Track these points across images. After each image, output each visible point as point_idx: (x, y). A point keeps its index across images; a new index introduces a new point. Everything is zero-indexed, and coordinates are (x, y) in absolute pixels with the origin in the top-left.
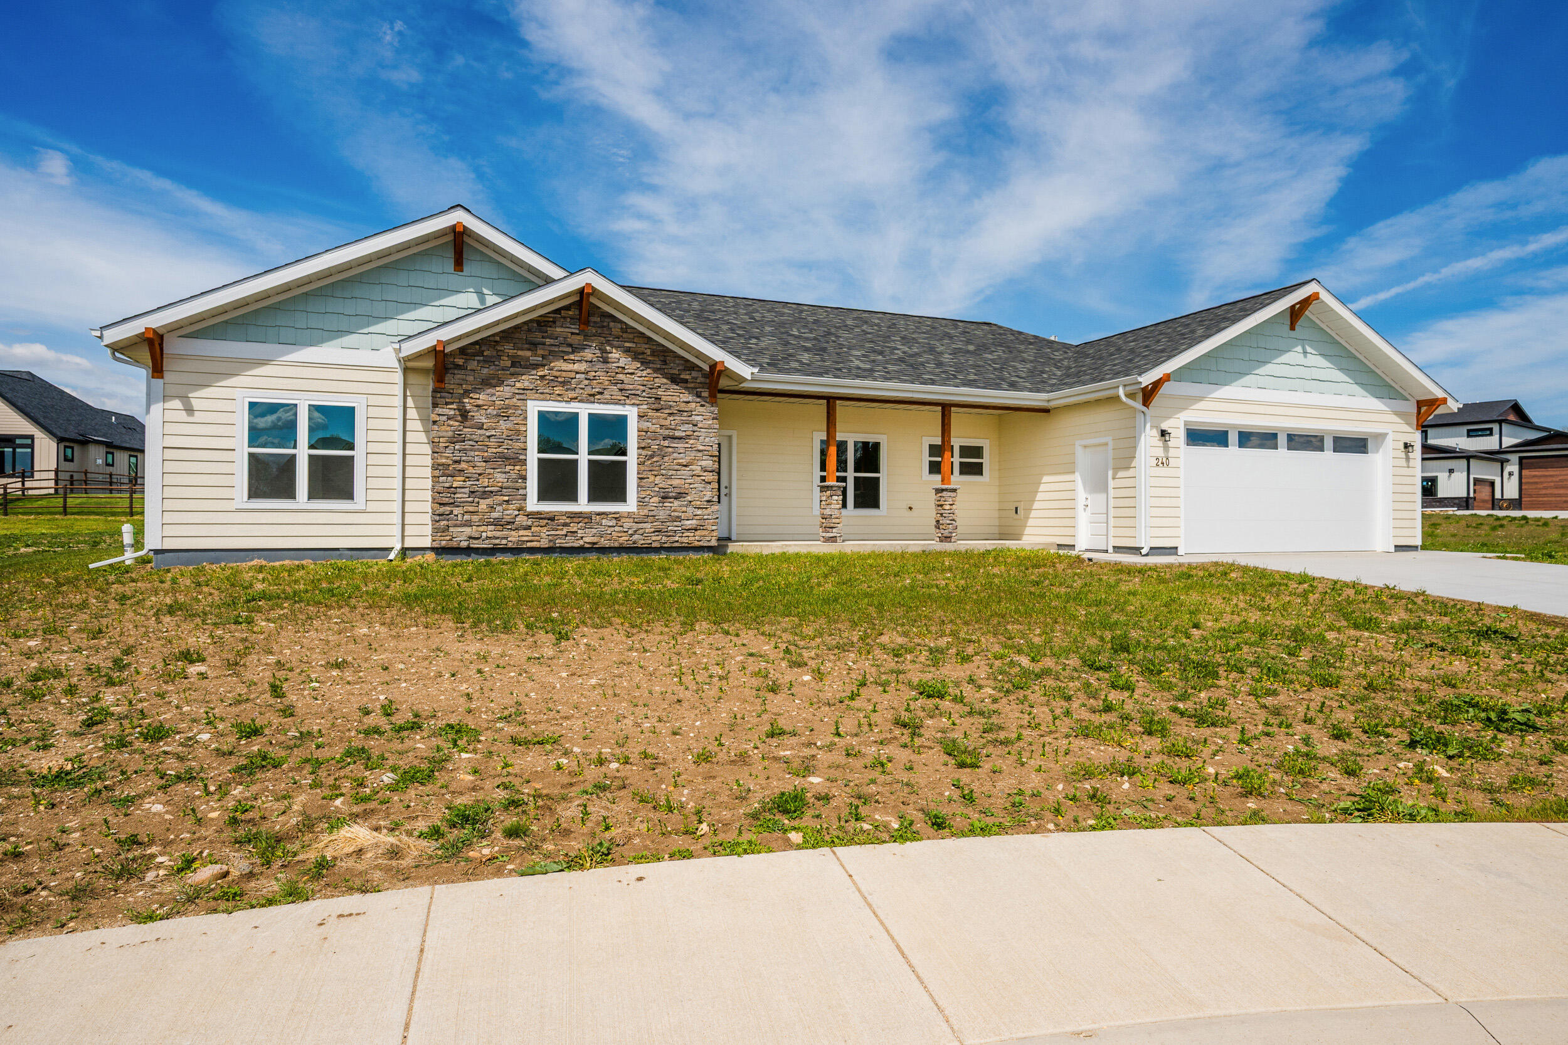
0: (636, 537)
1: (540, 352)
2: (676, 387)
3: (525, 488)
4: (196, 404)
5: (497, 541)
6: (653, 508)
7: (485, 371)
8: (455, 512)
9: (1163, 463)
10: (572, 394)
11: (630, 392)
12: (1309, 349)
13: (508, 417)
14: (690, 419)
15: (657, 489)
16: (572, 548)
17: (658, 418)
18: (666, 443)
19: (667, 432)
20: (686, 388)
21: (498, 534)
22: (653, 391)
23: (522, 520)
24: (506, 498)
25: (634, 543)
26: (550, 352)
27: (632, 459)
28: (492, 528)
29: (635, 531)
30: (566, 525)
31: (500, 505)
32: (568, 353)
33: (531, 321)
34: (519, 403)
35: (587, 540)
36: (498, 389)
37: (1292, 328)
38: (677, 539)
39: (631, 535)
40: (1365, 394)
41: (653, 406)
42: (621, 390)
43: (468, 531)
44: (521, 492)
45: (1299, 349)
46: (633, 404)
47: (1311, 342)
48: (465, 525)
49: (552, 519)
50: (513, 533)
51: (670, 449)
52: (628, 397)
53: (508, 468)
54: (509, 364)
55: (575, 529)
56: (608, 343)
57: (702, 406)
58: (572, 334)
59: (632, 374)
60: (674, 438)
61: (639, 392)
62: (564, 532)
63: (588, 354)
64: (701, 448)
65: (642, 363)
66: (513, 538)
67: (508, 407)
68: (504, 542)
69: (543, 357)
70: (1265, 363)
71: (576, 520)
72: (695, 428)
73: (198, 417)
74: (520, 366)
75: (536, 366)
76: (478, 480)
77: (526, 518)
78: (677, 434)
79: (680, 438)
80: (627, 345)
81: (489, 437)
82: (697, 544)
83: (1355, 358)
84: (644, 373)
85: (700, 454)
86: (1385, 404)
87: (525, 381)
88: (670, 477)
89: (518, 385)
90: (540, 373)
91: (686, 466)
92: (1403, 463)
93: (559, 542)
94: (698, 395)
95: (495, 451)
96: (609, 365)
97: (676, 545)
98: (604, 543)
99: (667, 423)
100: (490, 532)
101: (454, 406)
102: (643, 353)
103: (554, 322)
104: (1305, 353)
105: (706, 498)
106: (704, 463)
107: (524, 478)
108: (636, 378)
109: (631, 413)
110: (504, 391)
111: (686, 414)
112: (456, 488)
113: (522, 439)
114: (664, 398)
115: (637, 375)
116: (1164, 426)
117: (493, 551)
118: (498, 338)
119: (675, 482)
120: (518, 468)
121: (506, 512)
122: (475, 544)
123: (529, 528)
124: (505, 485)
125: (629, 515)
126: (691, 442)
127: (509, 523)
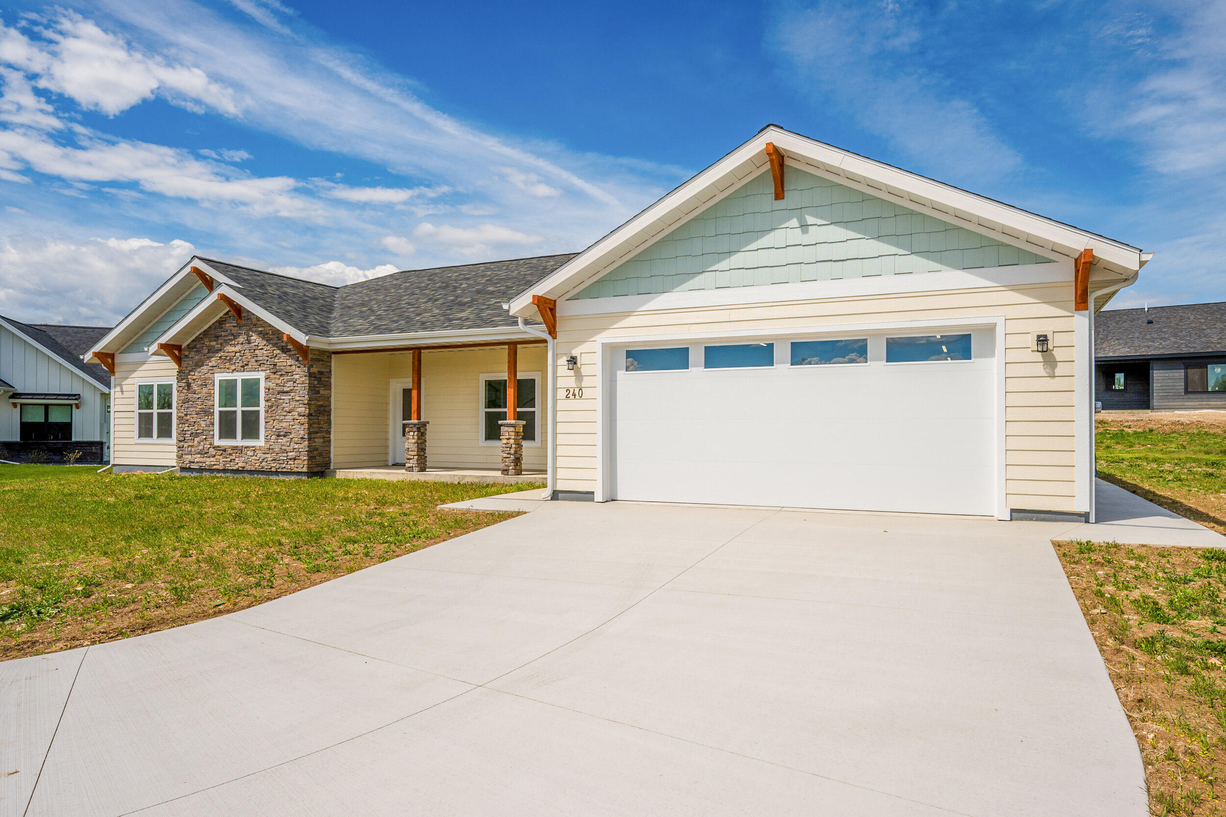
0: (264, 463)
1: (220, 341)
2: (285, 355)
3: (213, 430)
4: (125, 388)
5: (201, 464)
6: (272, 443)
7: (197, 357)
8: (185, 446)
9: (574, 395)
10: (233, 367)
11: (260, 362)
12: (810, 220)
13: (206, 385)
14: (292, 377)
15: (274, 430)
16: (233, 470)
17: (275, 378)
18: (278, 396)
19: (279, 389)
20: (290, 356)
21: (202, 460)
22: (273, 359)
23: (212, 451)
24: (204, 437)
25: (262, 468)
26: (225, 340)
27: (262, 408)
28: (199, 456)
29: (263, 460)
30: (230, 454)
31: (202, 441)
32: (231, 340)
33: (216, 322)
34: (211, 376)
35: (240, 465)
36: (202, 368)
37: (779, 195)
38: (284, 465)
39: (261, 462)
40: (937, 266)
41: (272, 371)
42: (256, 361)
43: (189, 457)
44: (211, 433)
45: (794, 222)
46: (262, 370)
47: (815, 209)
48: (188, 454)
49: (225, 450)
50: (208, 459)
51: (281, 401)
52: (260, 365)
53: (207, 417)
54: (206, 351)
55: (234, 458)
56: (250, 330)
57: (299, 367)
58: (234, 326)
59: (262, 349)
60: (284, 392)
61: (265, 362)
62: (229, 460)
63: (241, 339)
64: (298, 398)
65: (267, 341)
66: (209, 461)
67: (206, 379)
68: (204, 465)
69: (221, 344)
70: (730, 253)
71: (235, 451)
72: (295, 385)
73: (126, 395)
74: (212, 351)
75: (218, 351)
76: (194, 426)
77: (213, 449)
78: (286, 389)
79: (287, 392)
80: (260, 329)
81: (198, 398)
82: (295, 470)
83: (912, 213)
84: (268, 348)
85: (298, 403)
86: (982, 277)
87: (213, 362)
88: (281, 421)
89: (210, 364)
90: (219, 355)
91: (289, 412)
92: (1040, 369)
93: (228, 466)
94: (298, 360)
95: (200, 407)
96: (251, 345)
97: (284, 470)
98: (248, 468)
99: (279, 382)
100: (198, 458)
101: (184, 381)
102: (267, 334)
103: (225, 320)
104: (804, 227)
105: (301, 436)
106: (299, 410)
107: (213, 424)
108: (265, 352)
109: (261, 376)
110: (205, 369)
111: (290, 374)
112: (185, 431)
113: (212, 399)
114: (278, 364)
115: (264, 350)
116: (575, 352)
117: (201, 470)
118: (201, 336)
119: (284, 424)
120: (209, 417)
121: (205, 446)
122: (193, 466)
123: (214, 456)
124: (205, 428)
125: (260, 448)
126: (292, 394)
127: (206, 453)
